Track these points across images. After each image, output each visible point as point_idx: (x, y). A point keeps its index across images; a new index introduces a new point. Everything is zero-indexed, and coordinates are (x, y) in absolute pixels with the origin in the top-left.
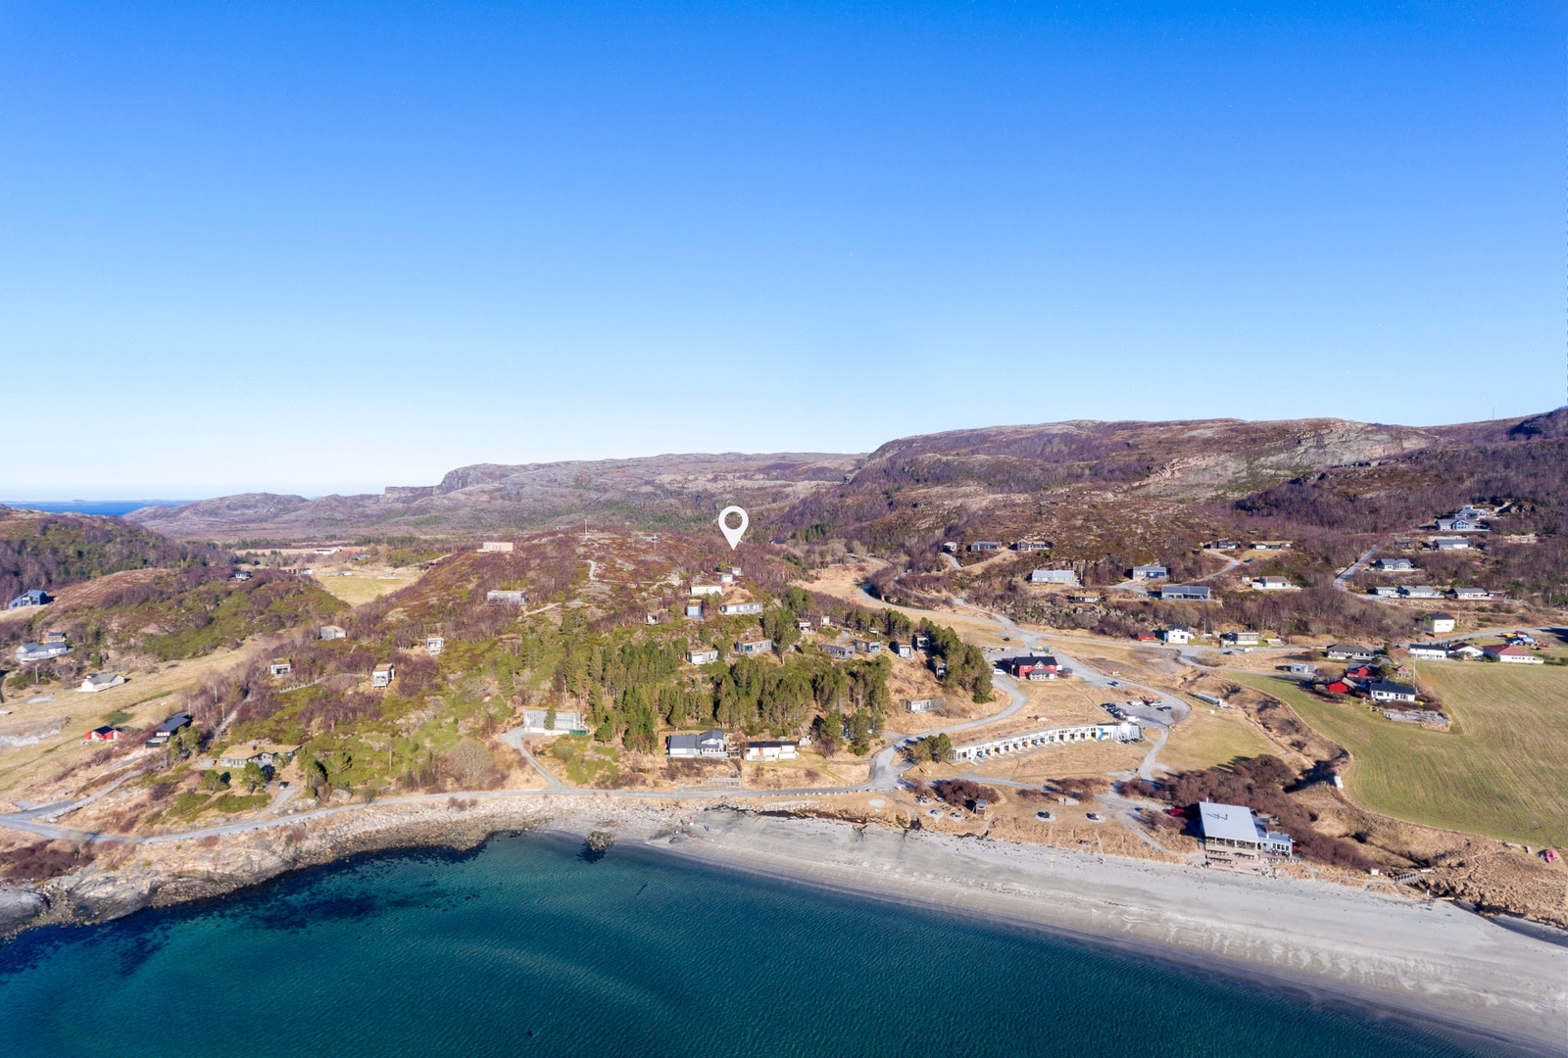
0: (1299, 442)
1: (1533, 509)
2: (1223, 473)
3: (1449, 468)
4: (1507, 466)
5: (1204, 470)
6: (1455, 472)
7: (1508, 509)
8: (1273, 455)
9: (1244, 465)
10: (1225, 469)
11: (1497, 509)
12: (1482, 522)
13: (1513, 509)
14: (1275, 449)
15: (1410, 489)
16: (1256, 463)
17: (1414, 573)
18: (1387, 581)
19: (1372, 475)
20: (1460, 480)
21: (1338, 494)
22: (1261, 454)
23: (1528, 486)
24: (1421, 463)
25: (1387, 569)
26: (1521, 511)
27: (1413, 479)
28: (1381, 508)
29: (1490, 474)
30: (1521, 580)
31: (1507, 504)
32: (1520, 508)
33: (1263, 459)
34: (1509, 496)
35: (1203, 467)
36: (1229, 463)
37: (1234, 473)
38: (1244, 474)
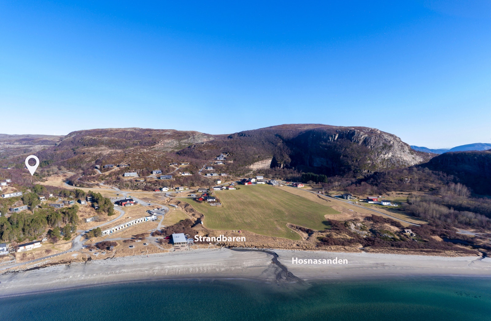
0: (189, 137)
1: (232, 155)
4: (228, 145)
6: (219, 146)
8: (184, 140)
9: (178, 142)
10: (174, 143)
11: (227, 155)
12: (224, 158)
13: (229, 155)
14: (184, 138)
15: (212, 150)
16: (180, 142)
17: (213, 170)
18: (209, 172)
20: (220, 148)
21: (198, 151)
22: (181, 139)
23: (231, 150)
25: (208, 169)
27: (212, 147)
28: (206, 154)
29: (225, 147)
30: (231, 171)
33: (182, 141)
34: (228, 152)
35: (168, 142)
36: (174, 142)
37: (176, 144)
38: (178, 145)
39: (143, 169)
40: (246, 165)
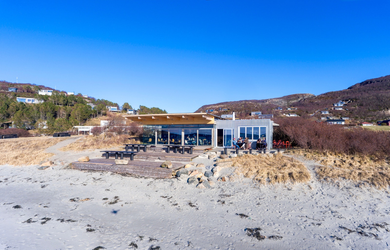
0: (299, 98)
1: (356, 101)
2: (281, 104)
3: (334, 95)
4: (347, 94)
5: (277, 102)
6: (336, 96)
7: (350, 102)
8: (293, 101)
9: (286, 103)
10: (282, 103)
11: (347, 102)
12: (344, 104)
13: (351, 101)
14: (293, 99)
15: (326, 100)
16: (289, 102)
17: (330, 114)
18: (323, 116)
19: (316, 98)
20: (337, 97)
21: (309, 102)
22: (290, 100)
23: (354, 97)
24: (327, 95)
25: (323, 113)
26: (353, 102)
27: (326, 98)
28: (319, 104)
29: (344, 96)
30: (357, 116)
31: (349, 101)
32: (353, 101)
33: (291, 101)
34: (349, 99)
35: (277, 101)
36: (283, 101)
37: (284, 104)
38: (286, 105)
39: (241, 111)
40: (381, 110)
